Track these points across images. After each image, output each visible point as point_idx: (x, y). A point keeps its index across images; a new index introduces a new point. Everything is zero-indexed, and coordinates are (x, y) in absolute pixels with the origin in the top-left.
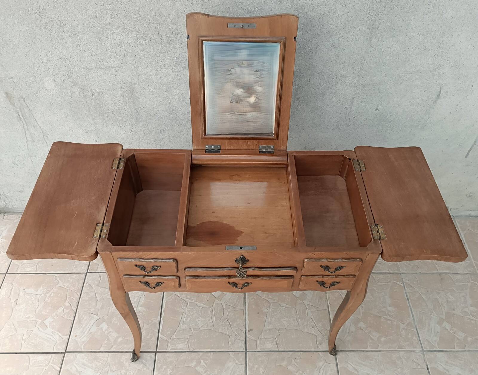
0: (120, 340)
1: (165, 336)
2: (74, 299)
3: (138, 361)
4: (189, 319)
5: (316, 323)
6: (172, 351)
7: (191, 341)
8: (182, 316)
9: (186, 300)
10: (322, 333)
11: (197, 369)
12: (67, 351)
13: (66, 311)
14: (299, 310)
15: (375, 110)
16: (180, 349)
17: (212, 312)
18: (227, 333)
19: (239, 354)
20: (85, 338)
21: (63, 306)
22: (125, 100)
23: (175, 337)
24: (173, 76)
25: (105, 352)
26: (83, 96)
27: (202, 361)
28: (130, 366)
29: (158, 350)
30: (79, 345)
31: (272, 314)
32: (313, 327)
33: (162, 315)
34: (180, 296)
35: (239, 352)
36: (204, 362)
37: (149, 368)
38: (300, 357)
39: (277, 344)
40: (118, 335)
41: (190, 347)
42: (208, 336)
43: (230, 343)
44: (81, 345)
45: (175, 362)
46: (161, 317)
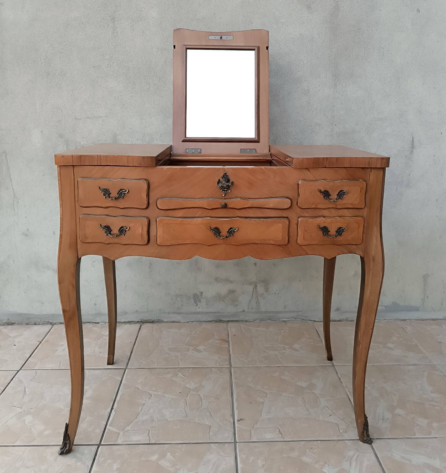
0: (46, 433)
1: (115, 428)
3: (69, 455)
4: (152, 410)
5: (334, 412)
6: (124, 443)
7: (153, 432)
8: (143, 407)
9: (150, 392)
10: (345, 421)
11: (159, 463)
14: (308, 399)
16: (136, 441)
17: (186, 403)
18: (207, 423)
19: (224, 445)
23: (130, 428)
25: (22, 446)
27: (169, 454)
28: (56, 460)
29: (102, 443)
31: (271, 404)
32: (330, 415)
33: (115, 407)
34: (142, 388)
35: (225, 443)
36: (171, 455)
37: (85, 463)
38: (318, 446)
39: (281, 433)
40: (46, 427)
41: (151, 438)
42: (178, 427)
43: (211, 433)
45: (127, 455)
46: (112, 409)
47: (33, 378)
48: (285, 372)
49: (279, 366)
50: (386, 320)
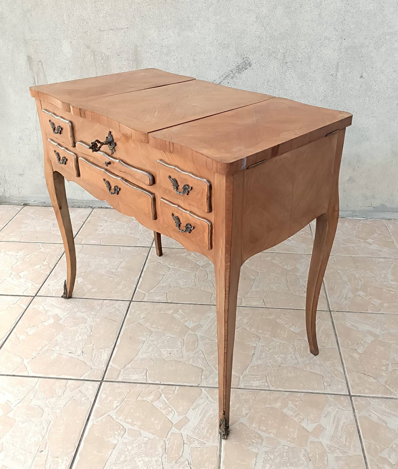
0: (94, 290)
1: (142, 290)
2: (53, 260)
4: (170, 279)
6: (149, 301)
7: (170, 295)
8: (163, 277)
9: (169, 266)
11: (173, 316)
12: (37, 295)
13: (42, 267)
14: (290, 279)
15: (360, 78)
16: (157, 300)
17: (195, 276)
18: (210, 292)
20: (58, 287)
21: (41, 264)
22: (129, 64)
23: (153, 291)
24: (174, 38)
26: (93, 60)
27: (180, 310)
29: (133, 300)
30: (51, 292)
31: (260, 281)
32: (305, 292)
33: (142, 276)
34: (163, 263)
36: (182, 311)
37: (121, 312)
38: (290, 313)
39: (264, 302)
40: (93, 287)
41: (168, 299)
42: (188, 293)
43: (212, 299)
44: (53, 292)
45: (150, 309)
46: (140, 277)
47: (81, 251)
48: (276, 257)
49: (272, 253)
50: (373, 219)
